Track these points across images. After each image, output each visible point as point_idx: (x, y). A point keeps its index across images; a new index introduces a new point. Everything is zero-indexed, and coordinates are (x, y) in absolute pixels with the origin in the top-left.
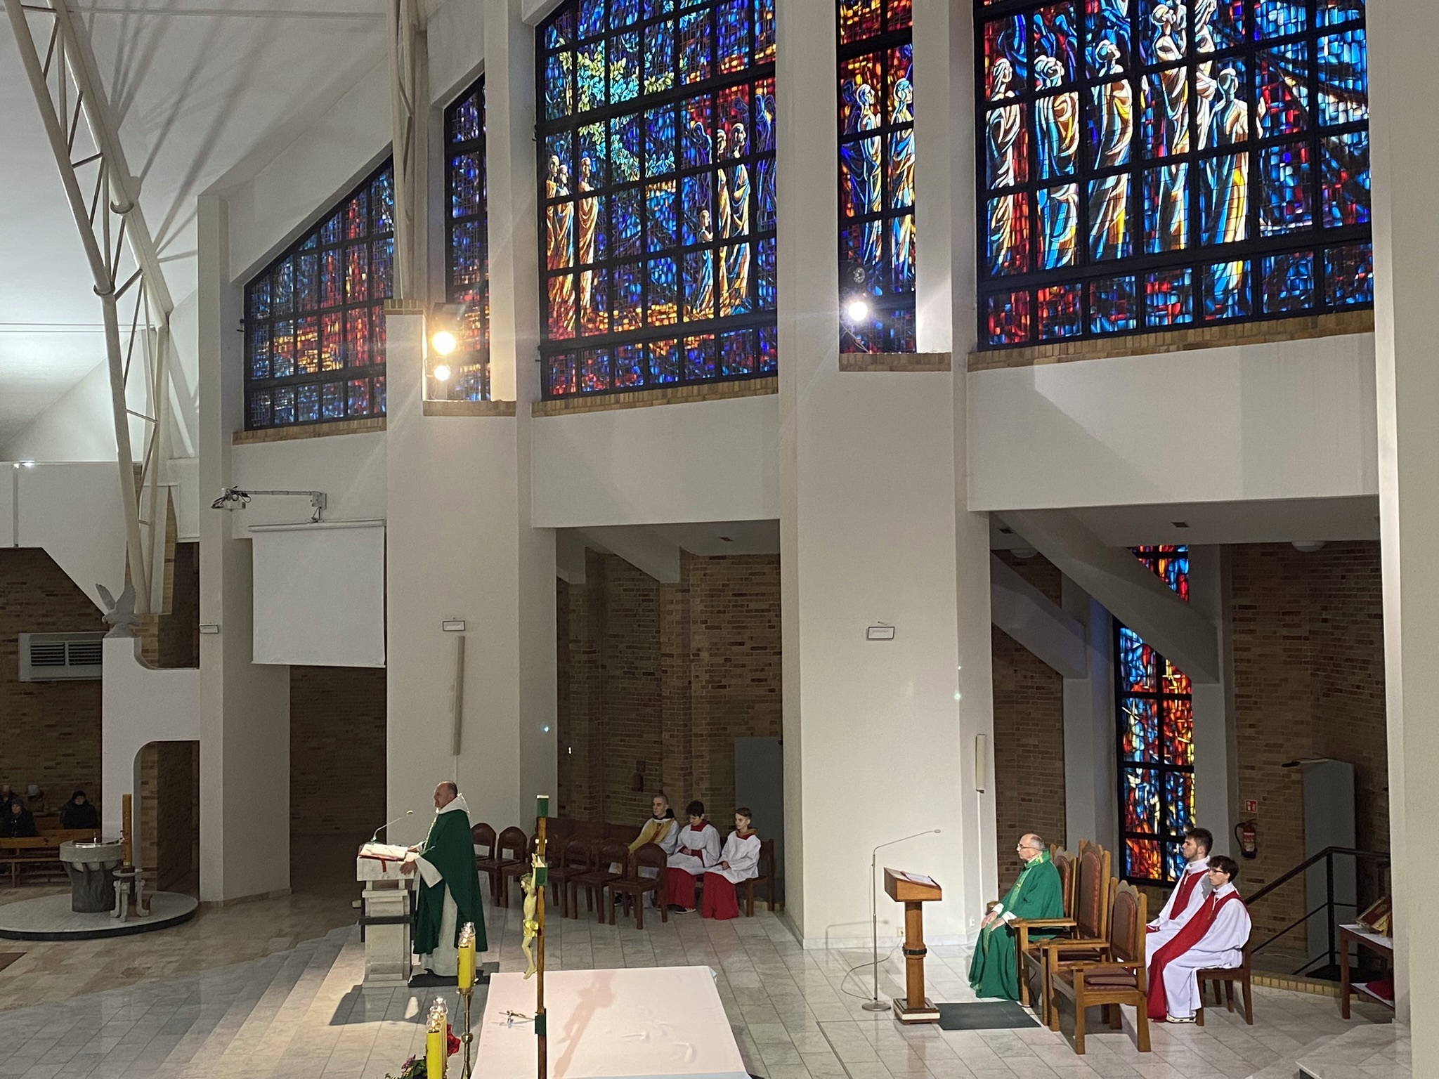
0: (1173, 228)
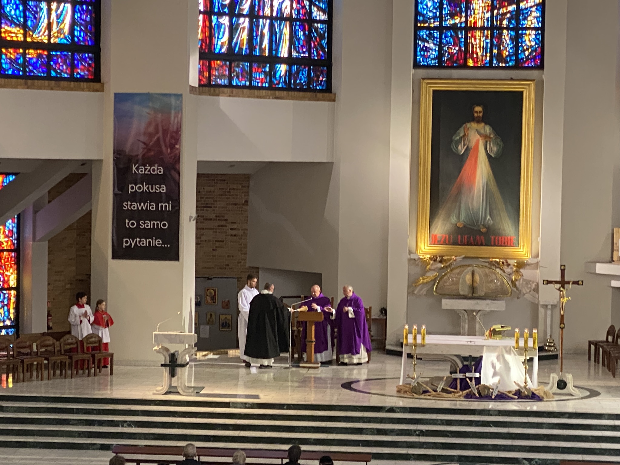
0: (263, 46)
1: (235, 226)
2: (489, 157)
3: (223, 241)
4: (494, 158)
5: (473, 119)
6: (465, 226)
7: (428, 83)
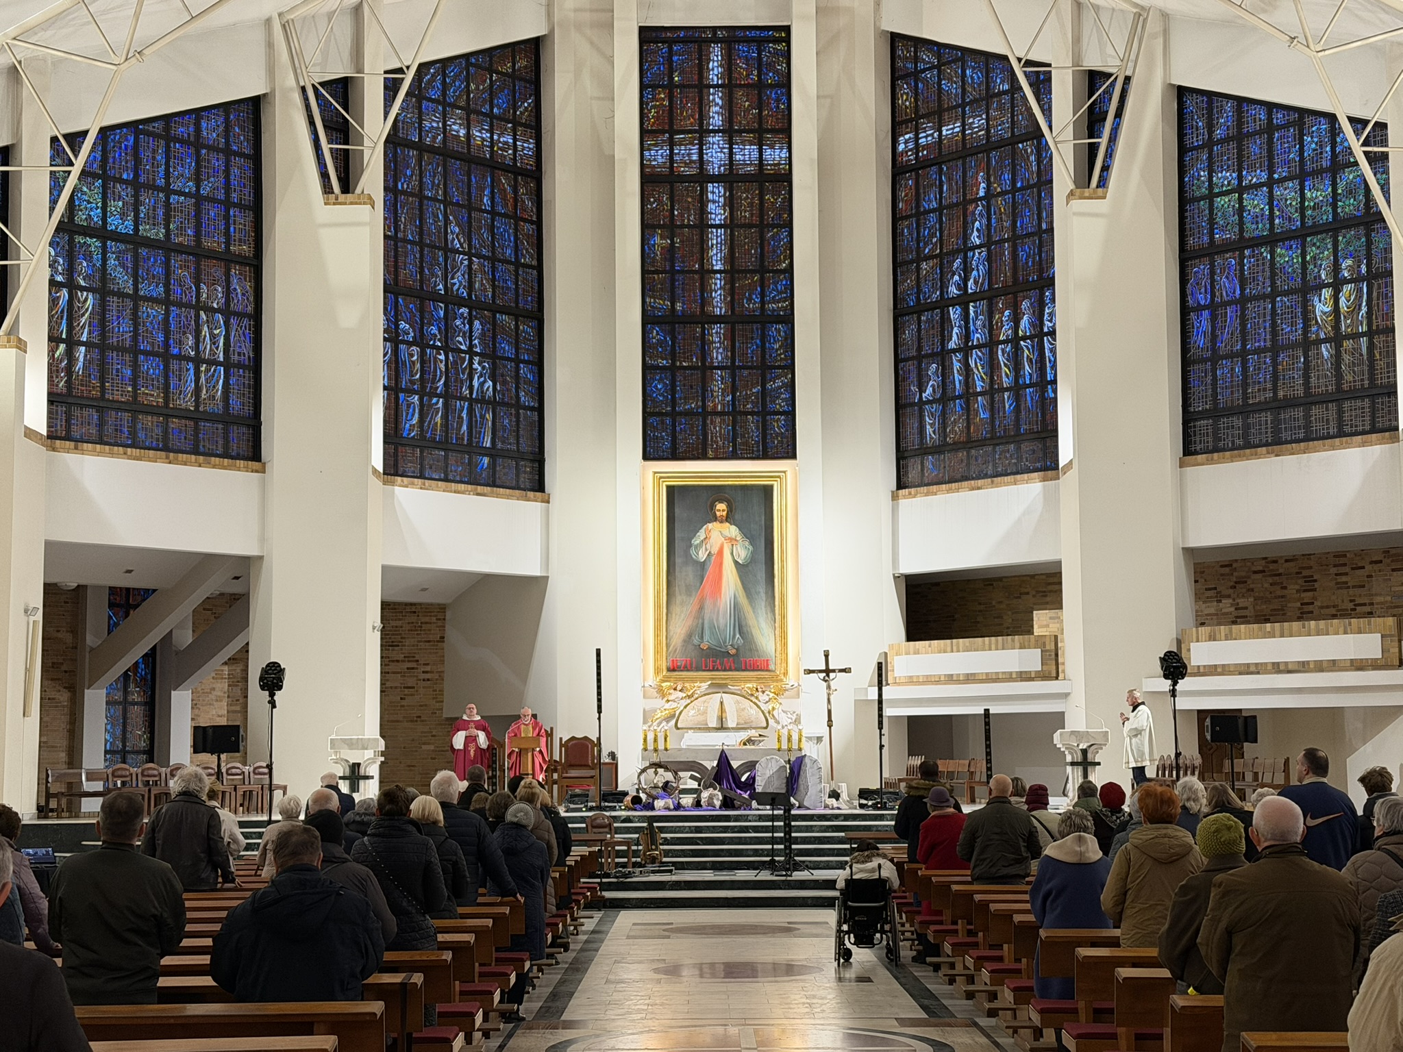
1: (428, 668)
2: (736, 563)
3: (413, 688)
4: (743, 565)
5: (715, 519)
6: (709, 648)
7: (661, 478)
